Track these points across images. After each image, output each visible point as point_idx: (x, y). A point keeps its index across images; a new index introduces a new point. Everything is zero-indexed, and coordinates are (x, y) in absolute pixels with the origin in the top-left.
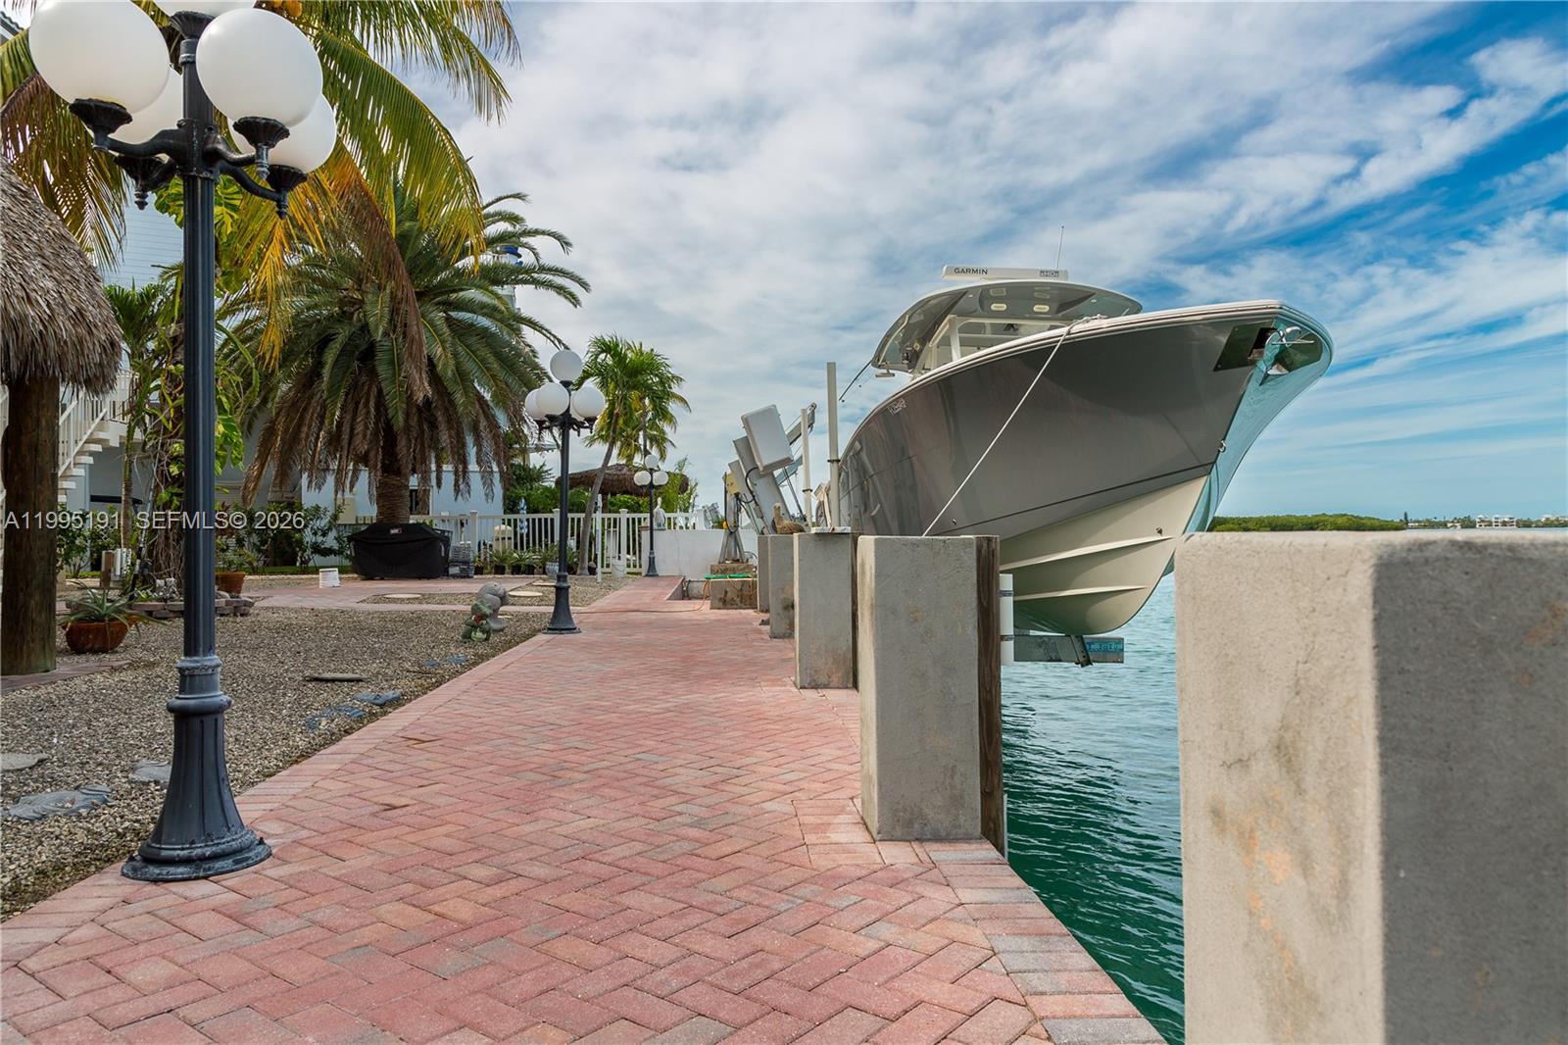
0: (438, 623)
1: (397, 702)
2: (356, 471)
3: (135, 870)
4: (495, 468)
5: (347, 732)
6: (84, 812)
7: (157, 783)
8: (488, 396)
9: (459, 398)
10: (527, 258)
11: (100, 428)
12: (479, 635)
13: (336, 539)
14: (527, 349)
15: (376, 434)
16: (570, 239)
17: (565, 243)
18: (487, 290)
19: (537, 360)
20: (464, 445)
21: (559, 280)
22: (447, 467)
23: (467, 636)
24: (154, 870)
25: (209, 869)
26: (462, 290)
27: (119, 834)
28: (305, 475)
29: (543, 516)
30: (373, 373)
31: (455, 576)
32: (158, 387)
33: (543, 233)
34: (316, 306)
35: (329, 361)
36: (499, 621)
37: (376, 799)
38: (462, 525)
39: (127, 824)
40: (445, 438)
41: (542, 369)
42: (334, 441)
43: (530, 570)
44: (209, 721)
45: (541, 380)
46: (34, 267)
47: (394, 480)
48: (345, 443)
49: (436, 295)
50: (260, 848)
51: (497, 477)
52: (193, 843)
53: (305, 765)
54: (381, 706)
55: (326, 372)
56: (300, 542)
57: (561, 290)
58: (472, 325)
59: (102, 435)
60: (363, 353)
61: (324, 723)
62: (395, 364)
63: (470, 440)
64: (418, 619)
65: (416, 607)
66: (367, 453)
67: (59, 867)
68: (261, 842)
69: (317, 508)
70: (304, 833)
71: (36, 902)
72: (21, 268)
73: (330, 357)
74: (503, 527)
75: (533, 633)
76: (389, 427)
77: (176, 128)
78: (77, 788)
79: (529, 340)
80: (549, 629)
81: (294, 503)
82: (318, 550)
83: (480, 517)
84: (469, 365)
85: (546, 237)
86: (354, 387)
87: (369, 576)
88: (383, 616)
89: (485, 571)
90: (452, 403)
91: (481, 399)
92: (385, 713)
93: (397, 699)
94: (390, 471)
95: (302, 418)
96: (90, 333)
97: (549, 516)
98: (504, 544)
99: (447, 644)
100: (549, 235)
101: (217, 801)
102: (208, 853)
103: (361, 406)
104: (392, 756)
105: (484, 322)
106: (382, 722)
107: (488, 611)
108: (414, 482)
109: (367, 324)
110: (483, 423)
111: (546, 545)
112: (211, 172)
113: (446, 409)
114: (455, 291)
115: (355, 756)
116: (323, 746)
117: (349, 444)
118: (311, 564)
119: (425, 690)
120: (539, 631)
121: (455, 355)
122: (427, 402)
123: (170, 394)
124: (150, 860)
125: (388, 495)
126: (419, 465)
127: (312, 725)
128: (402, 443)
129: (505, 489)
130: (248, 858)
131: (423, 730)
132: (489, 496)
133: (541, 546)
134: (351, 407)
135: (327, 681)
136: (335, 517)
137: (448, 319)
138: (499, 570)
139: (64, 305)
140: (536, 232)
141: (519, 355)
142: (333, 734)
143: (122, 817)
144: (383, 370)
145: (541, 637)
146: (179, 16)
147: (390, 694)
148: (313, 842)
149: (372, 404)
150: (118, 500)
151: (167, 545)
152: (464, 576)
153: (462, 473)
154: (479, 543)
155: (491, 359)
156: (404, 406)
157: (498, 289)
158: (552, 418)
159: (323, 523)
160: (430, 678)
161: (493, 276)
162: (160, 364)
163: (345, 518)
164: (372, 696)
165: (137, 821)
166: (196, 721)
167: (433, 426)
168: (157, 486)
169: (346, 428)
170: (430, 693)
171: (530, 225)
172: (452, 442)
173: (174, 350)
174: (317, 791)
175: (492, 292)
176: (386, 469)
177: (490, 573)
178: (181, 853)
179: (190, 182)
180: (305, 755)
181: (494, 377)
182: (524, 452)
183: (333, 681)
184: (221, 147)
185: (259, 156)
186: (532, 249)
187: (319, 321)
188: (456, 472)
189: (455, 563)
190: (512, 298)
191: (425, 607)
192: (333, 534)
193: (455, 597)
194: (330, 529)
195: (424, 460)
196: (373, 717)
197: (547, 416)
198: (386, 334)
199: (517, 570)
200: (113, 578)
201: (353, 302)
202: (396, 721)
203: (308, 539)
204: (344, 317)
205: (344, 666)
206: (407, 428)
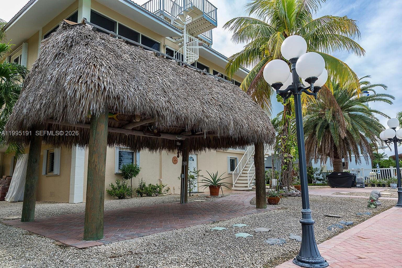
0: (358, 201)
1: (352, 225)
2: (326, 158)
3: (296, 262)
4: (368, 155)
5: (340, 232)
6: (281, 245)
7: (295, 239)
8: (364, 134)
9: (355, 136)
10: (371, 93)
11: (267, 152)
12: (373, 206)
13: (322, 176)
14: (375, 119)
15: (331, 148)
16: (387, 85)
17: (385, 87)
18: (360, 104)
19: (379, 122)
20: (357, 149)
21: (384, 98)
22: (353, 155)
23: (369, 206)
24: (301, 264)
25: (314, 266)
26: (352, 106)
27: (289, 252)
28: (313, 160)
29: (386, 169)
30: (329, 132)
31: (358, 187)
32: (280, 142)
33: (377, 85)
34: (313, 117)
35: (318, 130)
36: (379, 202)
37: (355, 254)
38: (359, 172)
39: (291, 249)
40: (351, 148)
41: (381, 124)
42: (320, 151)
43: (384, 186)
44: (310, 226)
45: (381, 128)
46: (259, 119)
47: (337, 160)
48: (323, 151)
49: (345, 109)
50: (326, 263)
51: (369, 157)
52: (309, 258)
53: (330, 240)
54: (348, 225)
55: (317, 133)
56: (313, 177)
57: (385, 100)
58: (356, 115)
59: (268, 153)
60: (327, 127)
61: (333, 229)
62: (335, 129)
63: (359, 147)
64: (352, 200)
65: (349, 196)
66: (329, 153)
67: (279, 258)
68: (326, 261)
69: (317, 168)
70: (336, 261)
71: (276, 265)
72: (257, 120)
73: (317, 129)
74: (373, 172)
75: (391, 206)
76: (335, 146)
77: (292, 84)
78: (278, 238)
79: (376, 117)
80: (397, 205)
81: (310, 167)
82: (318, 179)
83: (365, 170)
84: (357, 126)
85: (378, 86)
86: (324, 136)
87: (333, 186)
88: (341, 199)
89: (368, 186)
90: (352, 137)
91: (361, 135)
92: (349, 228)
93: (352, 224)
94: (336, 157)
95: (311, 145)
96: (269, 132)
97: (389, 169)
98: (373, 178)
99: (363, 208)
100: (379, 85)
101: (314, 248)
102: (313, 262)
103: (326, 141)
104: (355, 242)
105: (360, 113)
106: (349, 230)
107: (375, 199)
108: (343, 160)
109: (326, 119)
110: (363, 142)
111: (389, 178)
112: (300, 92)
113: (351, 139)
114: (350, 106)
115: (344, 240)
116: (334, 235)
117: (324, 151)
118: (316, 183)
119: (360, 222)
120: (393, 206)
121: (352, 124)
122: (345, 138)
123: (283, 143)
124: (299, 260)
125: (336, 164)
126: (344, 156)
127: (330, 229)
128: (339, 149)
129: (372, 161)
130: (323, 265)
131: (363, 235)
132: (367, 163)
133: (387, 178)
134: (324, 141)
135: (330, 217)
136: (322, 170)
137: (349, 114)
138: (373, 185)
139: (264, 127)
140: (375, 85)
141: (372, 121)
142: (336, 232)
143: (289, 247)
144: (332, 131)
145: (394, 208)
146: (290, 60)
147: (350, 222)
148: (340, 264)
149: (329, 140)
150: (271, 168)
151: (285, 179)
152: (361, 187)
153: (357, 157)
154: (365, 177)
155: (364, 124)
156: (339, 140)
157: (363, 104)
158: (390, 139)
159: (318, 172)
160: (361, 219)
161: (362, 100)
162: (280, 136)
163: (324, 171)
164: (344, 222)
165: (293, 249)
166: (307, 226)
167: (348, 144)
168: (282, 165)
169: (323, 147)
170: (362, 223)
171: (372, 83)
172: (354, 149)
173: (283, 133)
174: (336, 249)
175: (362, 105)
176: (335, 157)
177: (370, 186)
178: (307, 260)
179: (295, 96)
180: (329, 238)
181: (365, 129)
182: (377, 149)
183: (332, 217)
184: (302, 86)
185: (311, 86)
186: (373, 90)
187: (314, 120)
188: (356, 157)
189: (358, 183)
190: (368, 105)
191: (352, 196)
192: (321, 175)
193: (361, 194)
194: (320, 174)
195: (346, 154)
196: (346, 229)
197: (388, 139)
198: (331, 121)
199: (379, 185)
200: (272, 186)
201: (322, 114)
202: (353, 231)
203: (315, 177)
204: (320, 118)
205: (334, 213)
206: (340, 145)
